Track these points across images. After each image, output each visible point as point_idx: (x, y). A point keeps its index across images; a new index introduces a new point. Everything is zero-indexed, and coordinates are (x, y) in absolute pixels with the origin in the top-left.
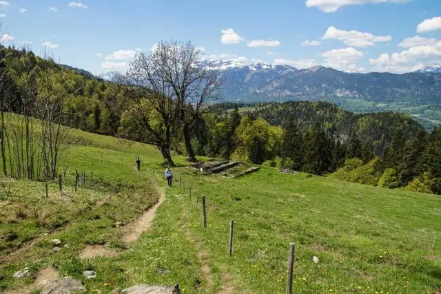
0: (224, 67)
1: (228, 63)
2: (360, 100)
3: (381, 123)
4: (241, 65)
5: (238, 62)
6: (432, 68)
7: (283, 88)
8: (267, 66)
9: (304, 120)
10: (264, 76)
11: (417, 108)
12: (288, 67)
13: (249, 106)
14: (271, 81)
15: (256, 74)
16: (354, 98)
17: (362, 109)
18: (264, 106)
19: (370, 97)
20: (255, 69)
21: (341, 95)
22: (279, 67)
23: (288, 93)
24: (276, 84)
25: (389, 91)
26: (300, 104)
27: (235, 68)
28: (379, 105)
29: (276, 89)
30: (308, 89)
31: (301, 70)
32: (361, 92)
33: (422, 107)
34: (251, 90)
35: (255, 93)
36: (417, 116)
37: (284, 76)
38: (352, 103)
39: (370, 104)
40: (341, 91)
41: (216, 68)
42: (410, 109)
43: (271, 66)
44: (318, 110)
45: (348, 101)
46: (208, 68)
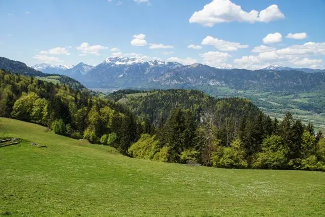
0: (130, 63)
1: (133, 59)
2: (225, 88)
3: (230, 105)
4: (143, 62)
5: (140, 59)
6: (273, 67)
7: (172, 79)
8: (162, 62)
9: (180, 103)
10: (159, 70)
11: (264, 94)
12: (176, 63)
13: (143, 92)
14: (164, 73)
15: (153, 68)
16: (222, 86)
17: (228, 94)
18: (153, 92)
19: (233, 86)
20: (152, 65)
21: (213, 84)
22: (170, 64)
23: (176, 82)
24: (167, 76)
25: (246, 82)
26: (178, 91)
27: (139, 63)
28: (239, 92)
29: (167, 79)
30: (190, 80)
31: (186, 66)
32: (227, 82)
33: (267, 93)
34: (150, 80)
35: (152, 82)
36: (264, 99)
37: (173, 70)
38: (220, 90)
39: (233, 91)
40: (213, 82)
41: (124, 63)
42: (259, 95)
43: (164, 62)
44: (190, 96)
45: (218, 88)
46: (118, 63)
